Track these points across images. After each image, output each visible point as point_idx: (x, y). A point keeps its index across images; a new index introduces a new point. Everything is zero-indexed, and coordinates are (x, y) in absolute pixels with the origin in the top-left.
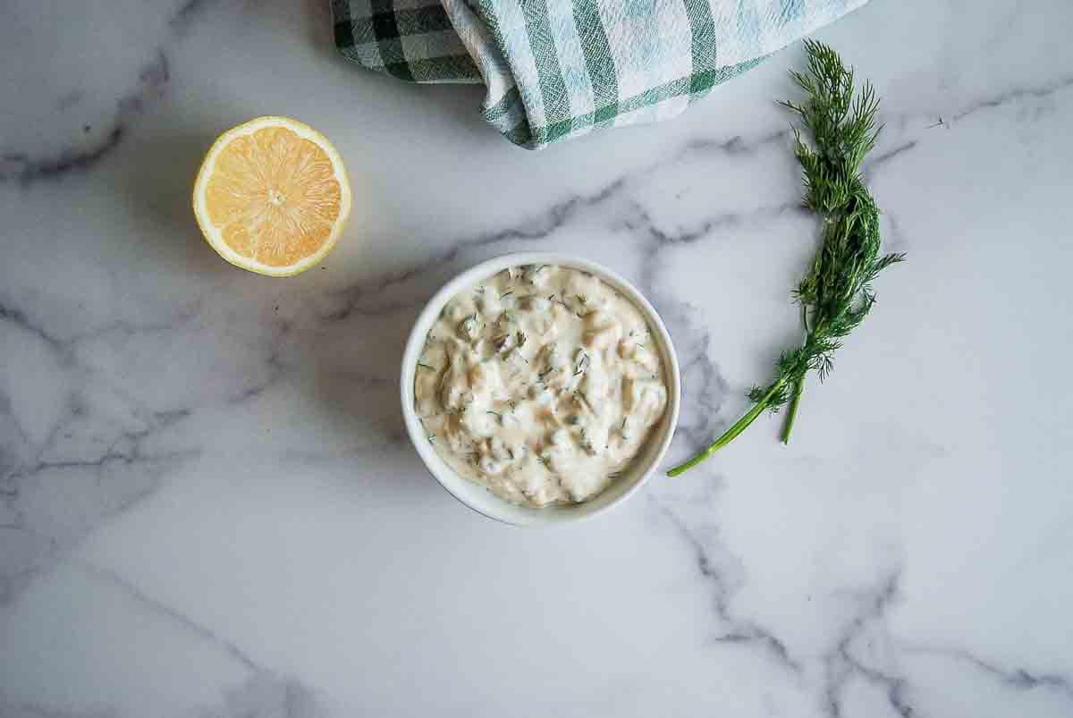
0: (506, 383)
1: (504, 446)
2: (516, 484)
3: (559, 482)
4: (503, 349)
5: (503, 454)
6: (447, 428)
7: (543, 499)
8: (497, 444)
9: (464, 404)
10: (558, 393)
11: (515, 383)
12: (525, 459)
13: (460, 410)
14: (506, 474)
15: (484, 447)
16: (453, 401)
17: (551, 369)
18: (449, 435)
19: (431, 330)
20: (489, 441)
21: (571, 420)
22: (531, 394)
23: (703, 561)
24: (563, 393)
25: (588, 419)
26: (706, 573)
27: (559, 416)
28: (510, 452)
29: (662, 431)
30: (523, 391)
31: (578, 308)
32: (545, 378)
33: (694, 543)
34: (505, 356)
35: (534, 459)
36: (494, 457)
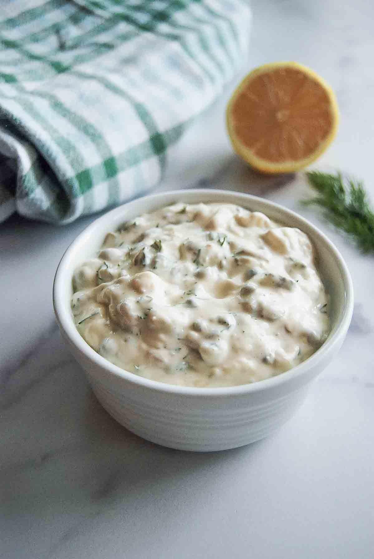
0: (170, 281)
1: (211, 321)
2: (251, 355)
3: (287, 331)
4: (148, 261)
5: (218, 329)
6: (144, 346)
8: (204, 324)
9: (146, 306)
10: (220, 266)
11: (179, 277)
12: (240, 323)
13: (147, 315)
14: (235, 349)
15: (195, 335)
16: (134, 311)
17: (199, 251)
18: (154, 351)
20: (195, 327)
21: (250, 275)
22: (200, 276)
24: (224, 262)
25: (261, 266)
27: (237, 280)
28: (222, 322)
30: (191, 279)
32: (201, 260)
34: (153, 265)
35: (248, 318)
36: (211, 337)
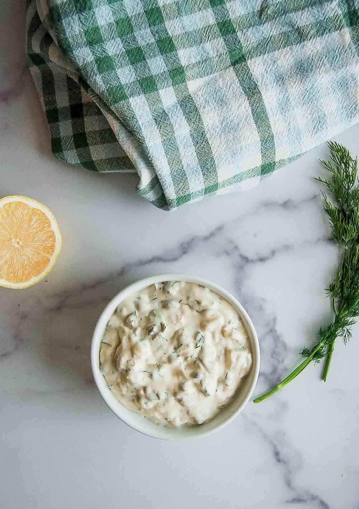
0: (154, 353)
1: (154, 392)
2: (161, 414)
3: (188, 413)
4: (152, 333)
5: (153, 396)
6: (119, 380)
7: (178, 423)
8: (149, 391)
9: (130, 367)
10: (186, 359)
11: (160, 353)
12: (167, 400)
14: (156, 408)
15: (142, 392)
17: (182, 345)
18: (121, 385)
19: (109, 321)
20: (145, 389)
21: (194, 375)
22: (170, 360)
23: (277, 454)
24: (189, 359)
25: (204, 374)
26: (279, 461)
27: (187, 373)
28: (158, 396)
29: (250, 379)
30: (165, 358)
31: (197, 307)
32: (178, 350)
33: (271, 442)
34: (154, 337)
35: (172, 400)
36: (148, 398)
